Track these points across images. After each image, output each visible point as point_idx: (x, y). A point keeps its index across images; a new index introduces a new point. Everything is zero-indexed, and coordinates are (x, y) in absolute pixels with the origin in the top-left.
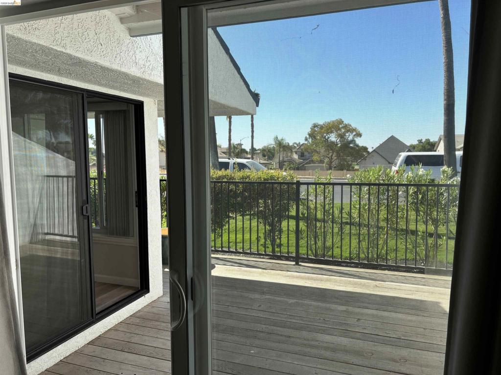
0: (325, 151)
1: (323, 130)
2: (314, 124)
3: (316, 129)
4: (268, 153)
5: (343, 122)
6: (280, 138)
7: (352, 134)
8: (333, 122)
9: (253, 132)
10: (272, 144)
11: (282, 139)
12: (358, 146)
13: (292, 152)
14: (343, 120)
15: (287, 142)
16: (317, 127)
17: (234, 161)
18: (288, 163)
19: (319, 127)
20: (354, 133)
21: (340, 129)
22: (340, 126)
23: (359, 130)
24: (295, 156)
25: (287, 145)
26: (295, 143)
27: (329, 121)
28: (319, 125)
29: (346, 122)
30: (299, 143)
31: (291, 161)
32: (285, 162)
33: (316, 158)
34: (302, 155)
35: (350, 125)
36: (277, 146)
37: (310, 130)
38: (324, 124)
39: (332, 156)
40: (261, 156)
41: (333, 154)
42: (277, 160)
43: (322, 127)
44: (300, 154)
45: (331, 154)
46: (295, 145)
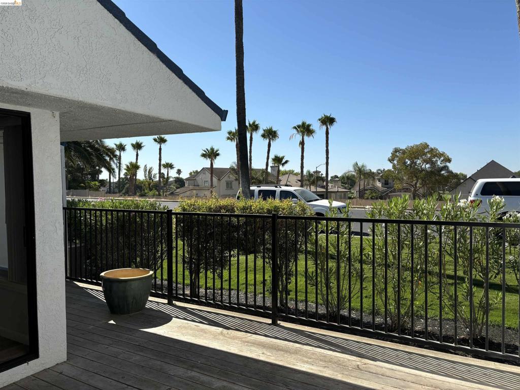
0: (408, 179)
1: (405, 155)
2: (395, 148)
3: (397, 154)
4: (348, 181)
5: (428, 146)
6: (360, 164)
7: (439, 159)
8: (417, 146)
9: (327, 158)
10: (351, 171)
11: (363, 166)
12: (451, 172)
13: (374, 179)
14: (428, 144)
15: (368, 168)
16: (398, 151)
17: (280, 189)
18: (369, 191)
19: (401, 152)
20: (442, 158)
21: (425, 154)
22: (426, 151)
23: (448, 154)
24: (379, 185)
25: (368, 171)
26: (379, 170)
27: (412, 145)
28: (401, 150)
29: (432, 146)
30: (384, 169)
31: (374, 189)
32: (367, 190)
33: (397, 186)
34: (386, 183)
35: (437, 150)
36: (357, 173)
37: (391, 155)
38: (406, 149)
39: (416, 184)
40: (340, 183)
41: (417, 181)
42: (358, 189)
43: (404, 152)
44: (384, 182)
45: (414, 182)
46: (379, 172)
